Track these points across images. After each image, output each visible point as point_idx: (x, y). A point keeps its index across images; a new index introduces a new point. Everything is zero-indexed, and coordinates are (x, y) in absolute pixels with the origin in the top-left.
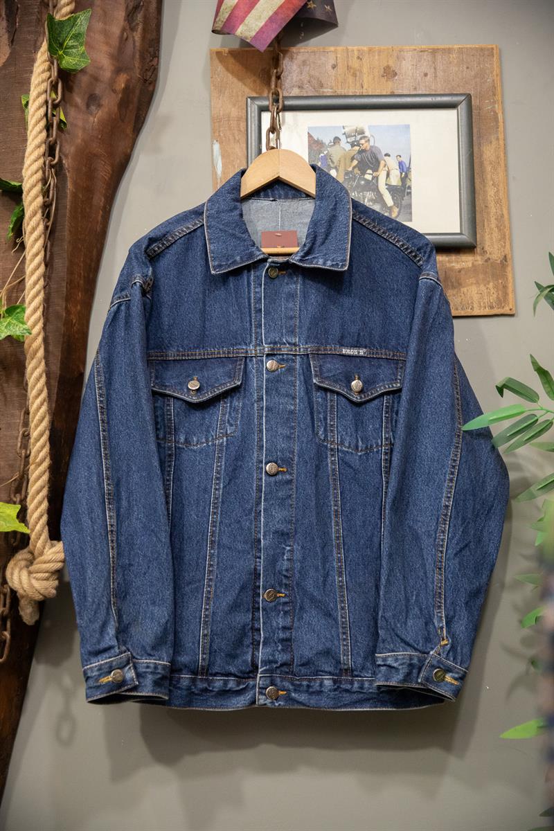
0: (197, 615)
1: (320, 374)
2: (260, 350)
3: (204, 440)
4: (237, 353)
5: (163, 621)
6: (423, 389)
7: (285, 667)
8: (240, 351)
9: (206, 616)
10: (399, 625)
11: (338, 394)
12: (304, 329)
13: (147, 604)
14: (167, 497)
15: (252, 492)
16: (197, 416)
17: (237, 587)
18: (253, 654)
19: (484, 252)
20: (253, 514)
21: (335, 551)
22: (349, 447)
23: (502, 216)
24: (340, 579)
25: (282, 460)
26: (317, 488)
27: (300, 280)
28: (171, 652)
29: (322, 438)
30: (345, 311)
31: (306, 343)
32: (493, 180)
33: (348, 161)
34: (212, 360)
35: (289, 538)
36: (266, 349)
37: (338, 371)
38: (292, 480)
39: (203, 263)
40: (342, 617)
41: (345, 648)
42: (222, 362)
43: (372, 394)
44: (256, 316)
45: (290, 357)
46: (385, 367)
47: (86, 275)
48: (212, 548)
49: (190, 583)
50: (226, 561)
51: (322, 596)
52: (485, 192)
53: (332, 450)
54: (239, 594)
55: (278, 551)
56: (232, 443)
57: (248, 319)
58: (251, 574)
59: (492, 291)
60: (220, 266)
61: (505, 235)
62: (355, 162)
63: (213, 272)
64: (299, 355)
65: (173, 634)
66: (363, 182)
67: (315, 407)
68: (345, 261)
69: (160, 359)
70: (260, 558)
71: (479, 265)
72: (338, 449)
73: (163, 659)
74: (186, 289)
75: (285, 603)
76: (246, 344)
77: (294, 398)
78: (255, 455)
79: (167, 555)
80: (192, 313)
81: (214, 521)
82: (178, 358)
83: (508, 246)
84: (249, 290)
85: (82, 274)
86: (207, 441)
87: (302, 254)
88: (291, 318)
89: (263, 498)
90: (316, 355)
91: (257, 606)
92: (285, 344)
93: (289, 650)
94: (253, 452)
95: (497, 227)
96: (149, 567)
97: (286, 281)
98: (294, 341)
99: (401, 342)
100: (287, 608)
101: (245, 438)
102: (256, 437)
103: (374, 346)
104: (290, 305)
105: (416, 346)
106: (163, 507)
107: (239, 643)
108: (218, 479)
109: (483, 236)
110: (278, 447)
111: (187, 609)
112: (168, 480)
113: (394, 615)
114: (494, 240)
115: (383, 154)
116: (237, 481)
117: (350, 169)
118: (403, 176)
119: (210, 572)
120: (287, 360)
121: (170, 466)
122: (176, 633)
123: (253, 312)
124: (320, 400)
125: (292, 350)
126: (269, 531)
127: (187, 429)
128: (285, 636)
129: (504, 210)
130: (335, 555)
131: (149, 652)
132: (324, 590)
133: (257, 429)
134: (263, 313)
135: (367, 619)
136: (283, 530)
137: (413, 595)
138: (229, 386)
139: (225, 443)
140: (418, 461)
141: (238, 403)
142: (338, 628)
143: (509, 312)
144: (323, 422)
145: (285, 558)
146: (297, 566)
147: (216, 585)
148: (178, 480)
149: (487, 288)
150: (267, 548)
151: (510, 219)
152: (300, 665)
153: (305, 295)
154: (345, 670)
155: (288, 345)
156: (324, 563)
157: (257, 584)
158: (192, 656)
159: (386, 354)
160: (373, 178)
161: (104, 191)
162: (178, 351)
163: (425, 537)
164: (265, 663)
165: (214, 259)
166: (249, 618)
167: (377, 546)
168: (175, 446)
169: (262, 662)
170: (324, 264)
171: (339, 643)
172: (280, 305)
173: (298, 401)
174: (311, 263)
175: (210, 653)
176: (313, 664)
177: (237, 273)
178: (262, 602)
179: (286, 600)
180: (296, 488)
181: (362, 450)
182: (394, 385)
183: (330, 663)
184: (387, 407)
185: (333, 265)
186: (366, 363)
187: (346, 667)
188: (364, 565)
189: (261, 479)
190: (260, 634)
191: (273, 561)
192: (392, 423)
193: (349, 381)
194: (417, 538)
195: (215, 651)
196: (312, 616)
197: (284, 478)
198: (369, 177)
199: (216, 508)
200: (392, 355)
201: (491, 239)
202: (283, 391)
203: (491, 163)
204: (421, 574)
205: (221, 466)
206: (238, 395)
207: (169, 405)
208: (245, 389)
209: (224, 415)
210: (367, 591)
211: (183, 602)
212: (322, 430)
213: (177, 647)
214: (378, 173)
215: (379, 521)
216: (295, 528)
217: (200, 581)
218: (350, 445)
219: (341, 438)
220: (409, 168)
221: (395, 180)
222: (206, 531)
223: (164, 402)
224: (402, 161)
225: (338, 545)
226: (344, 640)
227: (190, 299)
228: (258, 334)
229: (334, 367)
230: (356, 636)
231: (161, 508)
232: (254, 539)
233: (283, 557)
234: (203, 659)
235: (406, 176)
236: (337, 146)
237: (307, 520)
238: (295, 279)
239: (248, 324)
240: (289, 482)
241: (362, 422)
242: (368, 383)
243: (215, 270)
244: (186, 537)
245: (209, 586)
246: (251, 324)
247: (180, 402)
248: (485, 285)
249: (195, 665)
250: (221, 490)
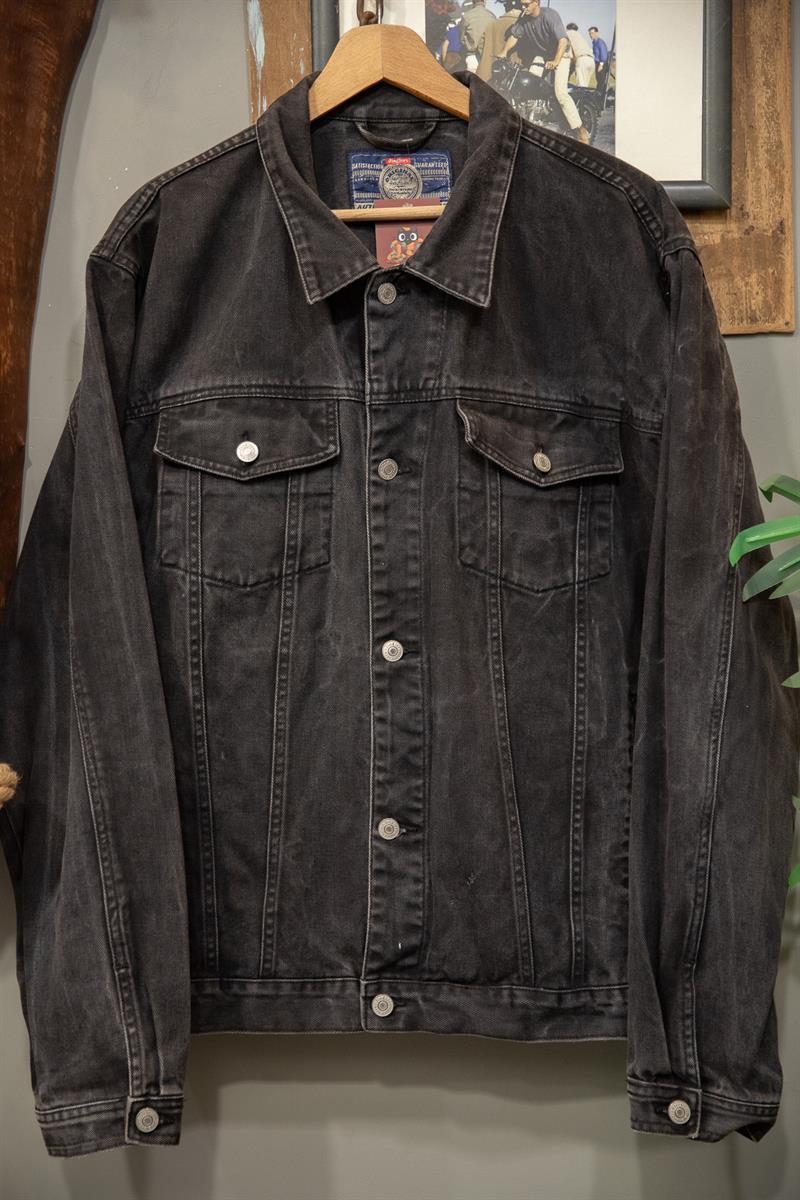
19: (743, 214)
23: (780, 145)
32: (764, 73)
33: (500, 37)
47: (21, 263)
52: (751, 98)
59: (756, 289)
61: (782, 183)
62: (513, 41)
66: (526, 81)
71: (734, 240)
83: (787, 205)
85: (14, 264)
95: (770, 166)
109: (742, 186)
114: (763, 192)
115: (565, 25)
117: (503, 55)
118: (601, 68)
129: (783, 133)
143: (784, 328)
149: (747, 284)
151: (793, 151)
160: (546, 72)
161: (46, 101)
198: (537, 71)
201: (758, 190)
203: (763, 42)
214: (554, 63)
220: (612, 54)
221: (585, 79)
224: (599, 39)
235: (607, 68)
236: (479, 8)
248: (743, 279)
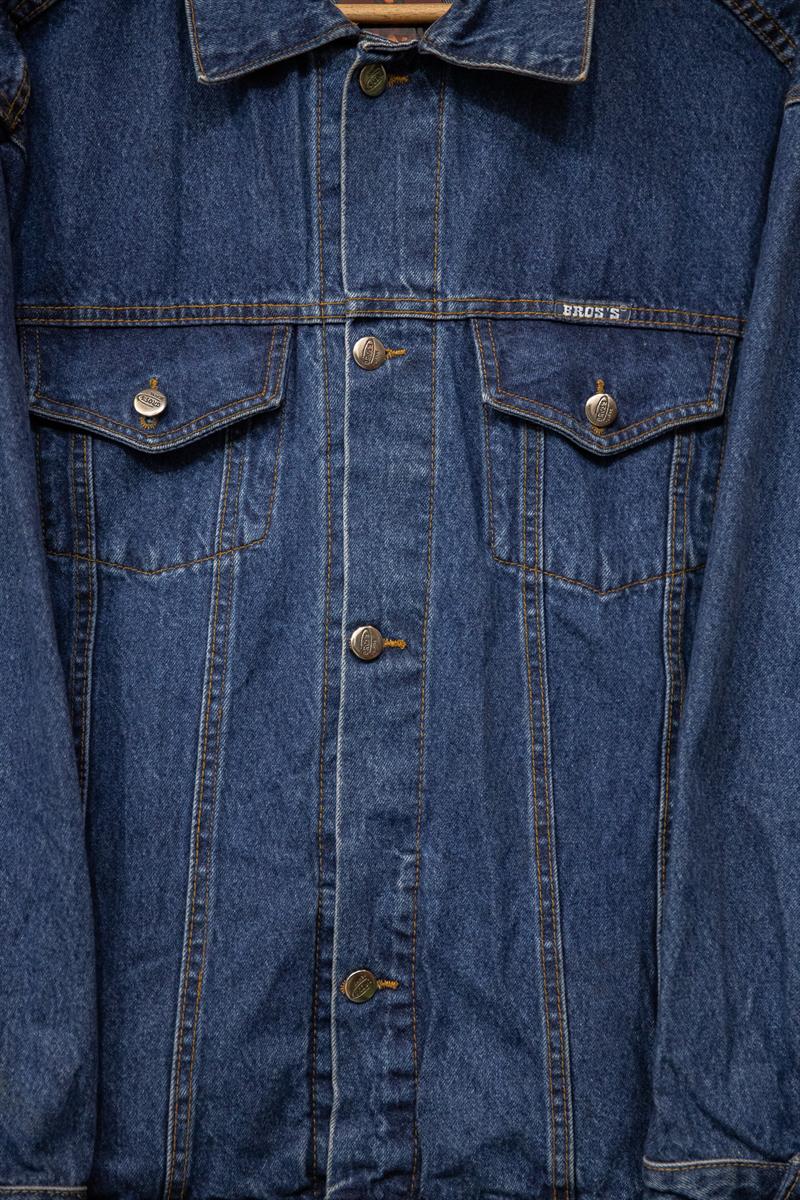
0: (161, 1046)
1: (501, 378)
2: (334, 306)
3: (178, 558)
4: (271, 313)
5: (66, 1071)
6: (786, 425)
7: (396, 1178)
8: (280, 308)
9: (186, 1049)
10: (708, 1083)
11: (549, 432)
12: (456, 247)
13: (24, 1022)
14: (75, 714)
15: (310, 708)
16: (159, 487)
17: (270, 967)
18: (311, 1143)
20: (314, 768)
21: (534, 866)
22: (577, 580)
24: (548, 944)
25: (395, 617)
26: (488, 694)
27: (448, 103)
28: (89, 1151)
29: (504, 556)
30: (572, 193)
31: (464, 287)
34: (202, 332)
35: (409, 830)
36: (353, 305)
37: (551, 369)
38: (419, 672)
39: (171, 45)
40: (553, 1050)
41: (560, 1131)
42: (229, 337)
43: (641, 431)
44: (323, 207)
45: (419, 326)
46: (678, 355)
48: (201, 860)
49: (141, 957)
50: (240, 896)
51: (498, 991)
53: (529, 587)
54: (274, 986)
55: (381, 866)
56: (258, 569)
57: (302, 216)
58: (306, 932)
60: (221, 58)
63: (201, 77)
64: (441, 320)
65: (94, 1106)
67: (485, 468)
68: (580, 52)
69: (52, 322)
70: (332, 885)
72: (545, 584)
73: (66, 1176)
74: (125, 123)
75: (398, 1007)
76: (295, 288)
77: (427, 444)
78: (321, 604)
79: (78, 888)
80: (143, 194)
81: (206, 787)
82: (104, 322)
84: (303, 129)
86: (188, 560)
87: (455, 27)
88: (423, 214)
89: (341, 723)
90: (491, 321)
91: (322, 1013)
92: (403, 289)
93: (408, 1132)
94: (315, 597)
96: (26, 918)
97: (407, 104)
98: (428, 282)
99: (723, 284)
100: (404, 1021)
101: (292, 554)
102: (323, 555)
103: (650, 295)
104: (421, 177)
105: (773, 304)
106: (65, 755)
107: (275, 1114)
108: (217, 668)
110: (384, 582)
111: (133, 1030)
112: (80, 668)
113: (696, 1056)
116: (269, 673)
119: (197, 926)
120: (410, 337)
121: (84, 627)
122: (102, 1097)
123: (314, 195)
124: (499, 449)
125: (422, 309)
126: (357, 814)
127: (131, 525)
128: (396, 1096)
130: (535, 878)
131: (27, 1158)
132: (504, 975)
133: (324, 532)
134: (343, 198)
135: (617, 1055)
136: (395, 810)
137: (745, 997)
138: (249, 409)
139: (237, 569)
140: (767, 626)
141: (272, 456)
142: (539, 1077)
144: (506, 510)
145: (400, 885)
146: (433, 906)
147: (211, 964)
148: (107, 666)
150: (350, 861)
152: (437, 1176)
153: (462, 149)
154: (559, 1189)
155: (412, 295)
156: (504, 905)
157: (324, 956)
158: (146, 1158)
159: (681, 319)
162: (104, 301)
163: (780, 840)
164: (344, 1169)
165: (205, 36)
166: (300, 1048)
167: (645, 848)
168: (99, 571)
169: (334, 1168)
170: (520, 60)
171: (543, 1117)
172: (392, 177)
173: (438, 451)
174: (483, 56)
175: (195, 1148)
176: (473, 1174)
177: (270, 78)
178: (338, 1003)
179: (403, 997)
180: (432, 693)
181: (610, 588)
182: (703, 408)
183: (517, 1172)
184: (681, 467)
185: (543, 66)
186: (627, 344)
187: (560, 1182)
188: (611, 903)
189: (337, 670)
190: (331, 1088)
191: (366, 895)
192: (692, 511)
193: (581, 396)
194: (759, 840)
195: (210, 1141)
196: (472, 1043)
197: (399, 666)
199: (214, 750)
200: (697, 320)
202: (397, 423)
204: (769, 937)
205: (225, 634)
206: (273, 432)
207: (79, 457)
208: (292, 417)
209: (233, 487)
210: (618, 974)
211: (122, 1011)
212: (504, 532)
213: (106, 1135)
215: (652, 783)
216: (428, 804)
217: (167, 951)
218: (578, 574)
219: (556, 555)
222: (185, 812)
223: (66, 448)
225: (543, 851)
226: (557, 1109)
227: (137, 151)
228: (330, 260)
229: (537, 356)
230: (588, 1101)
231: (61, 761)
232: (317, 836)
233: (394, 884)
234: (177, 1165)
237: (460, 782)
238: (434, 99)
239: (302, 230)
240: (414, 677)
241: (613, 512)
242: (631, 401)
243: (205, 71)
244: (130, 829)
245: (194, 965)
246: (309, 231)
247: (111, 451)
249: (154, 1185)
250: (226, 702)
